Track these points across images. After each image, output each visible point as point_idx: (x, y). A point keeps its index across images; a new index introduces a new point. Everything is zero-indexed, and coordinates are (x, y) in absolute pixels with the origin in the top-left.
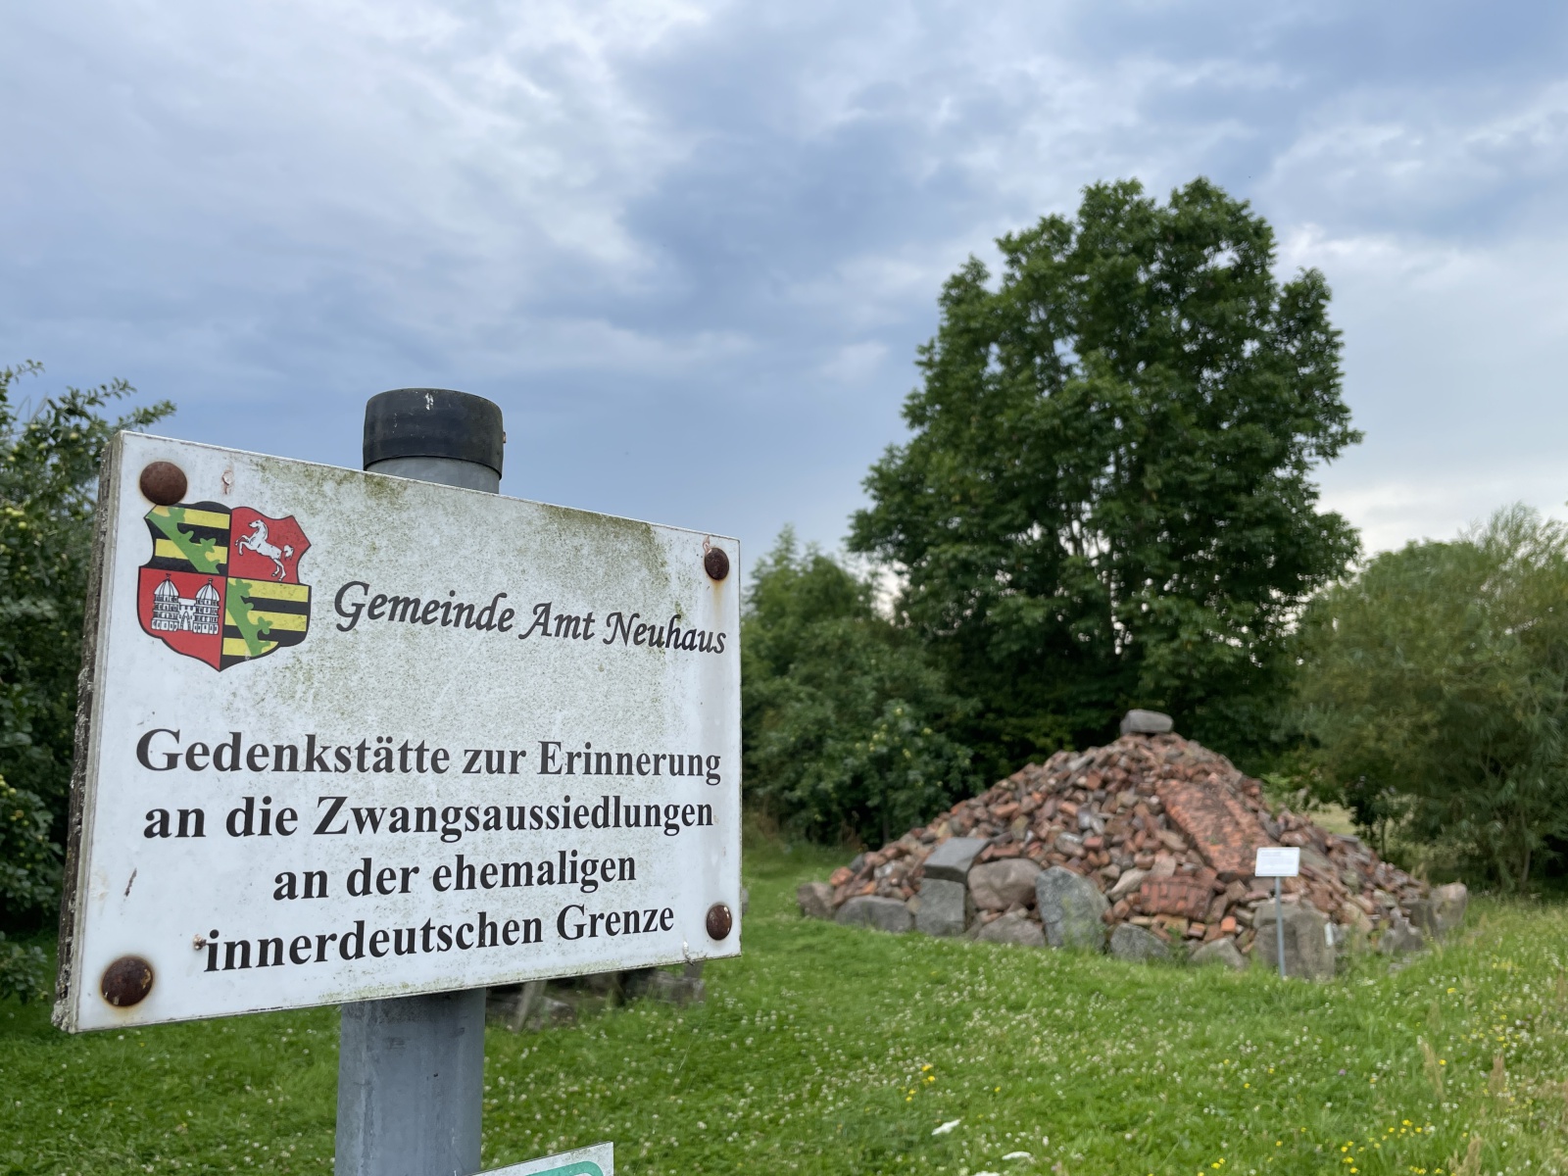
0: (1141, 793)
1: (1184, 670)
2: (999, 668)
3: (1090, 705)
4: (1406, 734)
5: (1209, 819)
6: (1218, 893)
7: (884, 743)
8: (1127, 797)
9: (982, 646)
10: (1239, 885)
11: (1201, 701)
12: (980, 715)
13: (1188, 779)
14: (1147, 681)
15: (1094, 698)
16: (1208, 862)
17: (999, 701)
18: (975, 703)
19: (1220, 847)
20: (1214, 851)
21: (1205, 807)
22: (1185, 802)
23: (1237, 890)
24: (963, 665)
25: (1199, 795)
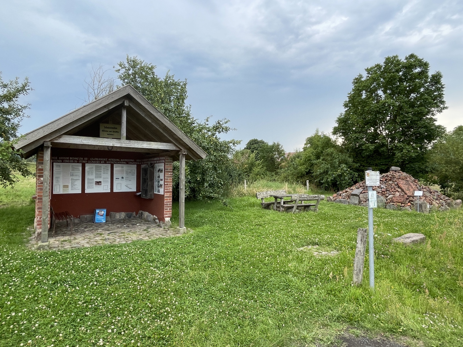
0: (393, 182)
1: (404, 158)
2: (364, 158)
3: (383, 165)
4: (452, 171)
5: (407, 186)
6: (407, 199)
7: (340, 172)
8: (390, 182)
9: (360, 153)
10: (412, 198)
11: (407, 164)
12: (359, 167)
13: (403, 179)
14: (396, 160)
15: (384, 163)
16: (406, 194)
17: (364, 164)
18: (359, 164)
19: (408, 191)
20: (407, 192)
21: (406, 184)
22: (402, 183)
23: (411, 199)
24: (356, 157)
25: (405, 182)
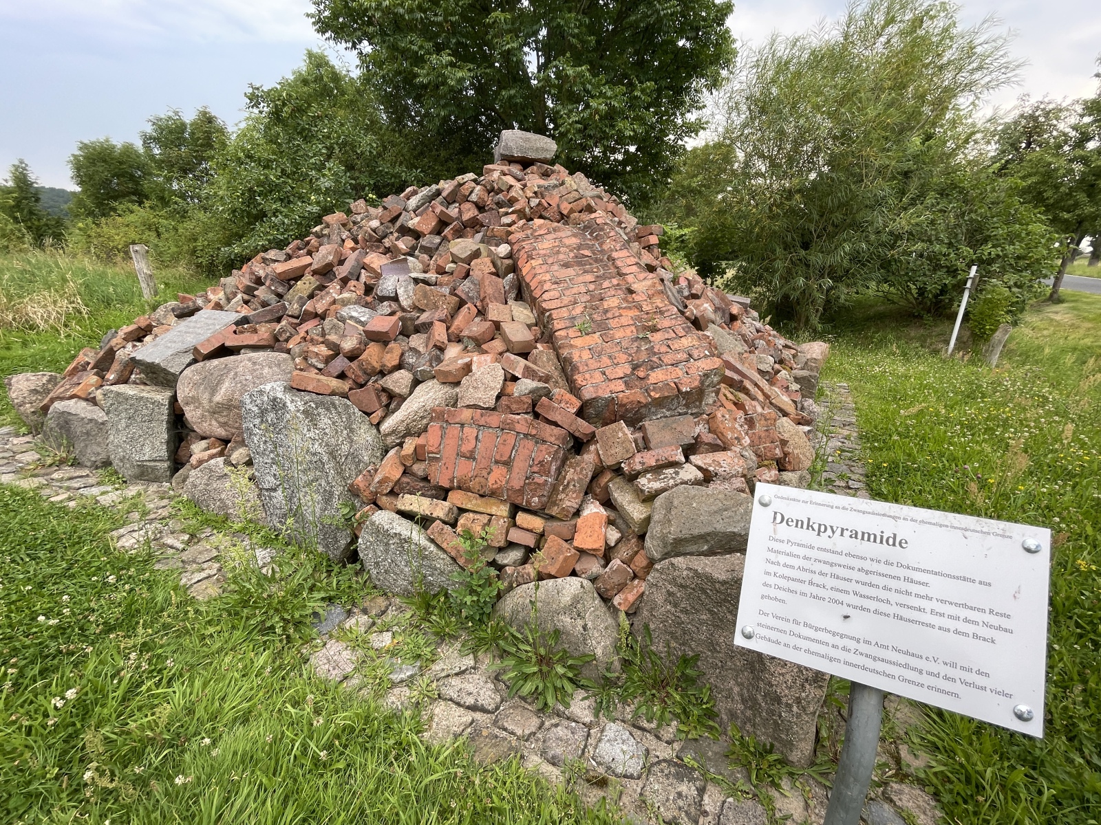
0: (488, 239)
5: (581, 282)
6: (576, 448)
8: (466, 246)
13: (563, 218)
16: (567, 369)
19: (595, 340)
20: (580, 348)
21: (579, 261)
22: (548, 253)
25: (574, 241)
